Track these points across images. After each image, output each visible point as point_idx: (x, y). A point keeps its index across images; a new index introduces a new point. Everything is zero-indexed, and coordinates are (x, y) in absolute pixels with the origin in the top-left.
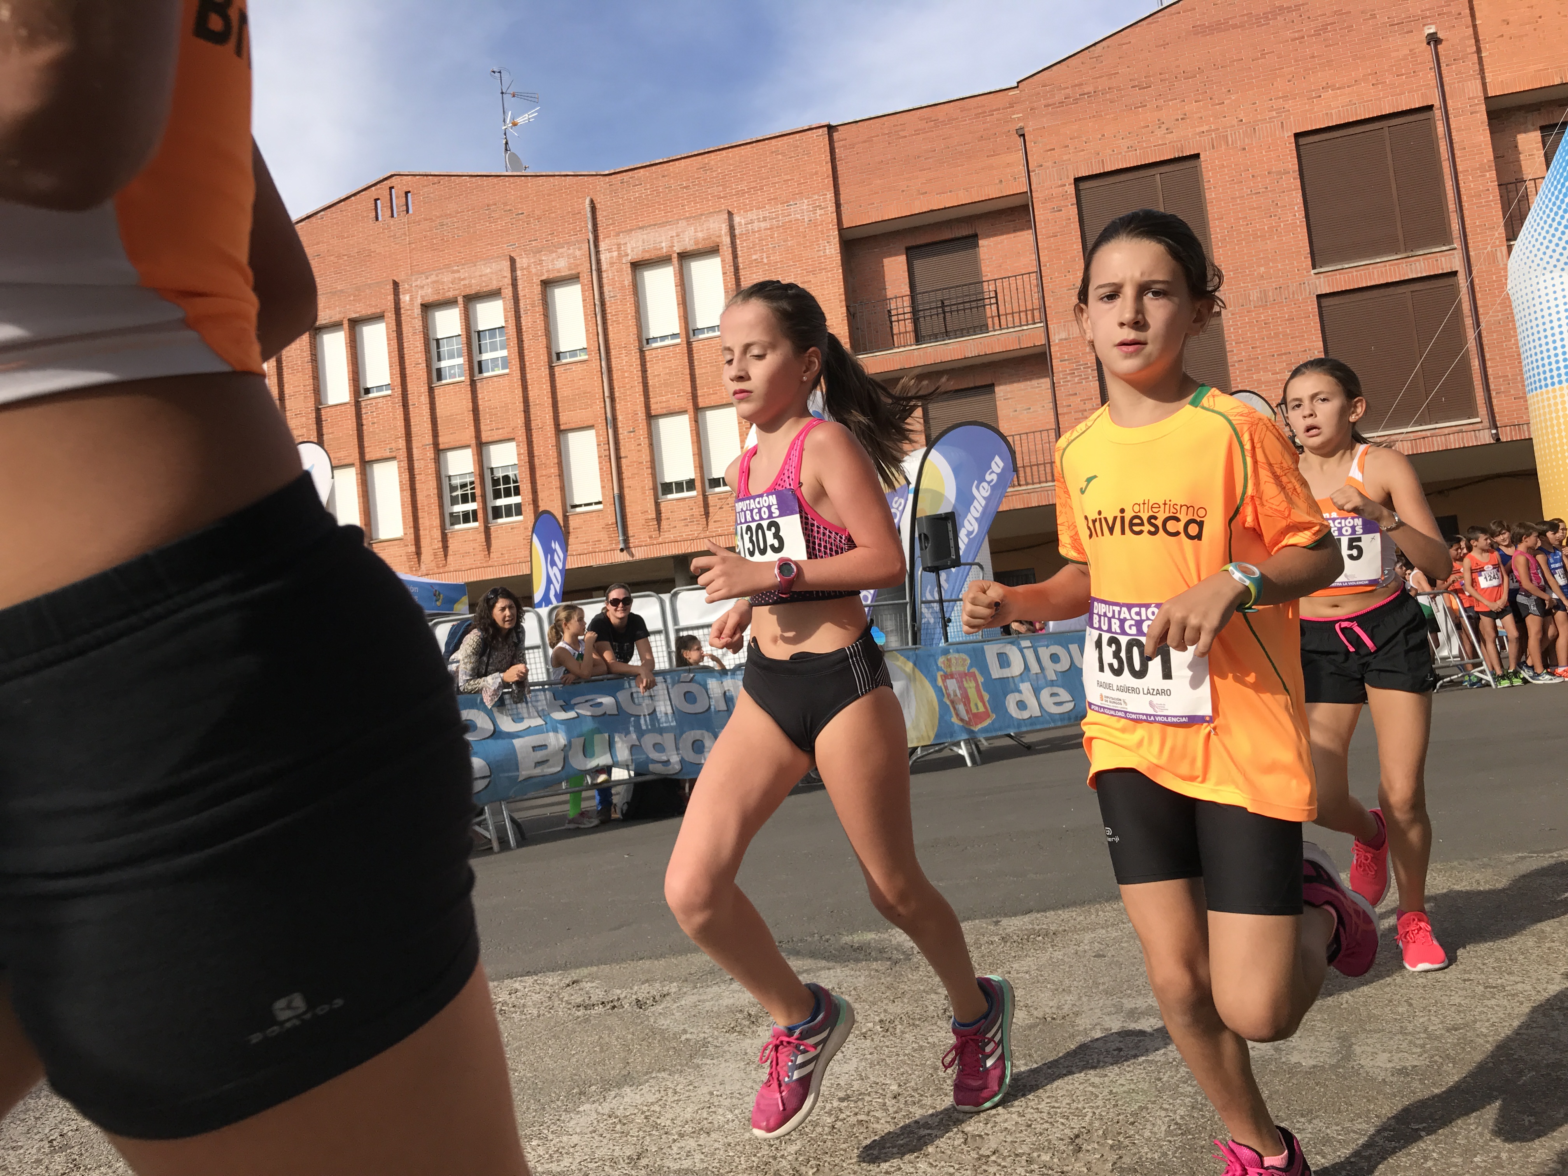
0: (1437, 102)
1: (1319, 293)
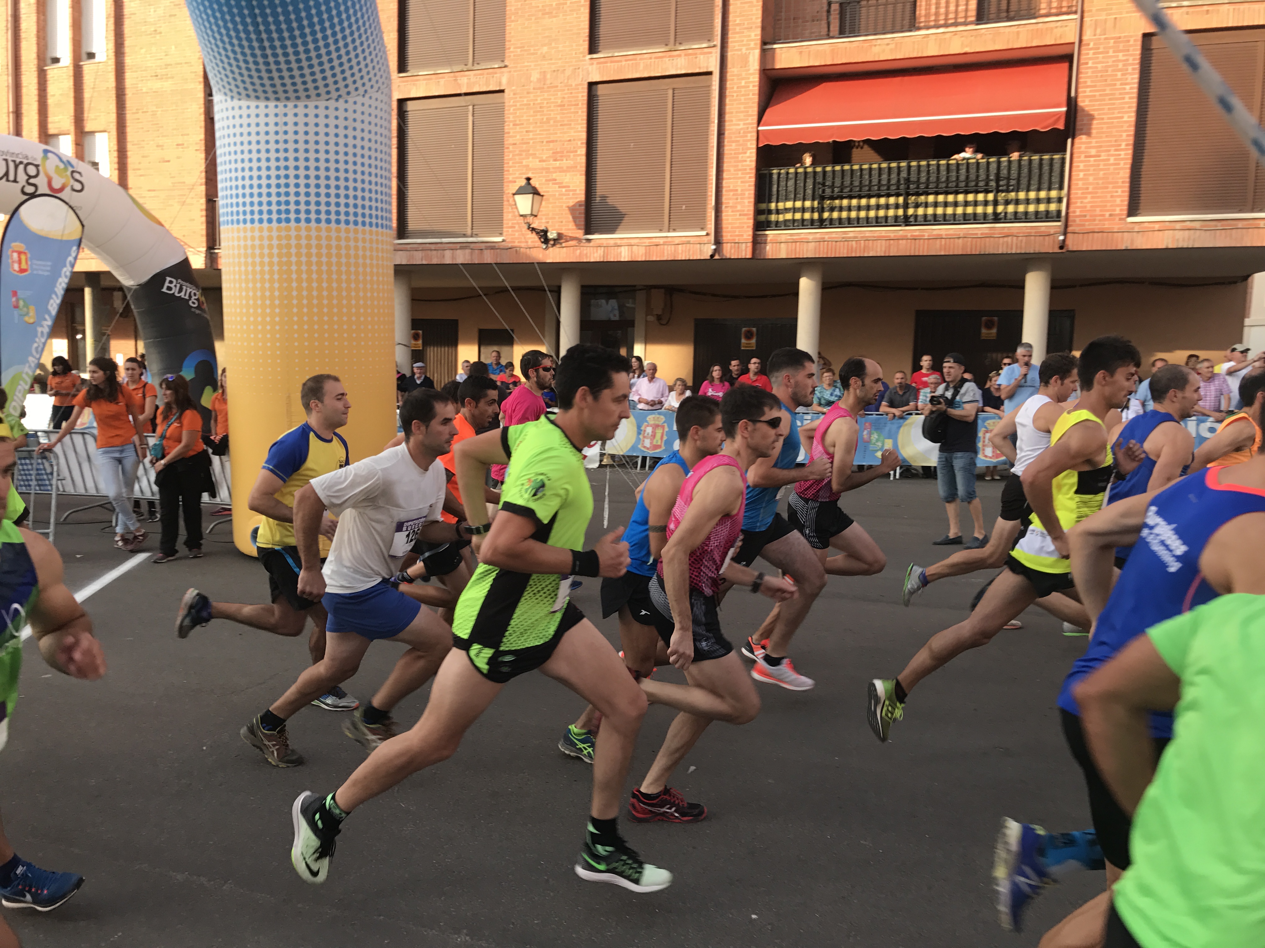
1: (590, 80)
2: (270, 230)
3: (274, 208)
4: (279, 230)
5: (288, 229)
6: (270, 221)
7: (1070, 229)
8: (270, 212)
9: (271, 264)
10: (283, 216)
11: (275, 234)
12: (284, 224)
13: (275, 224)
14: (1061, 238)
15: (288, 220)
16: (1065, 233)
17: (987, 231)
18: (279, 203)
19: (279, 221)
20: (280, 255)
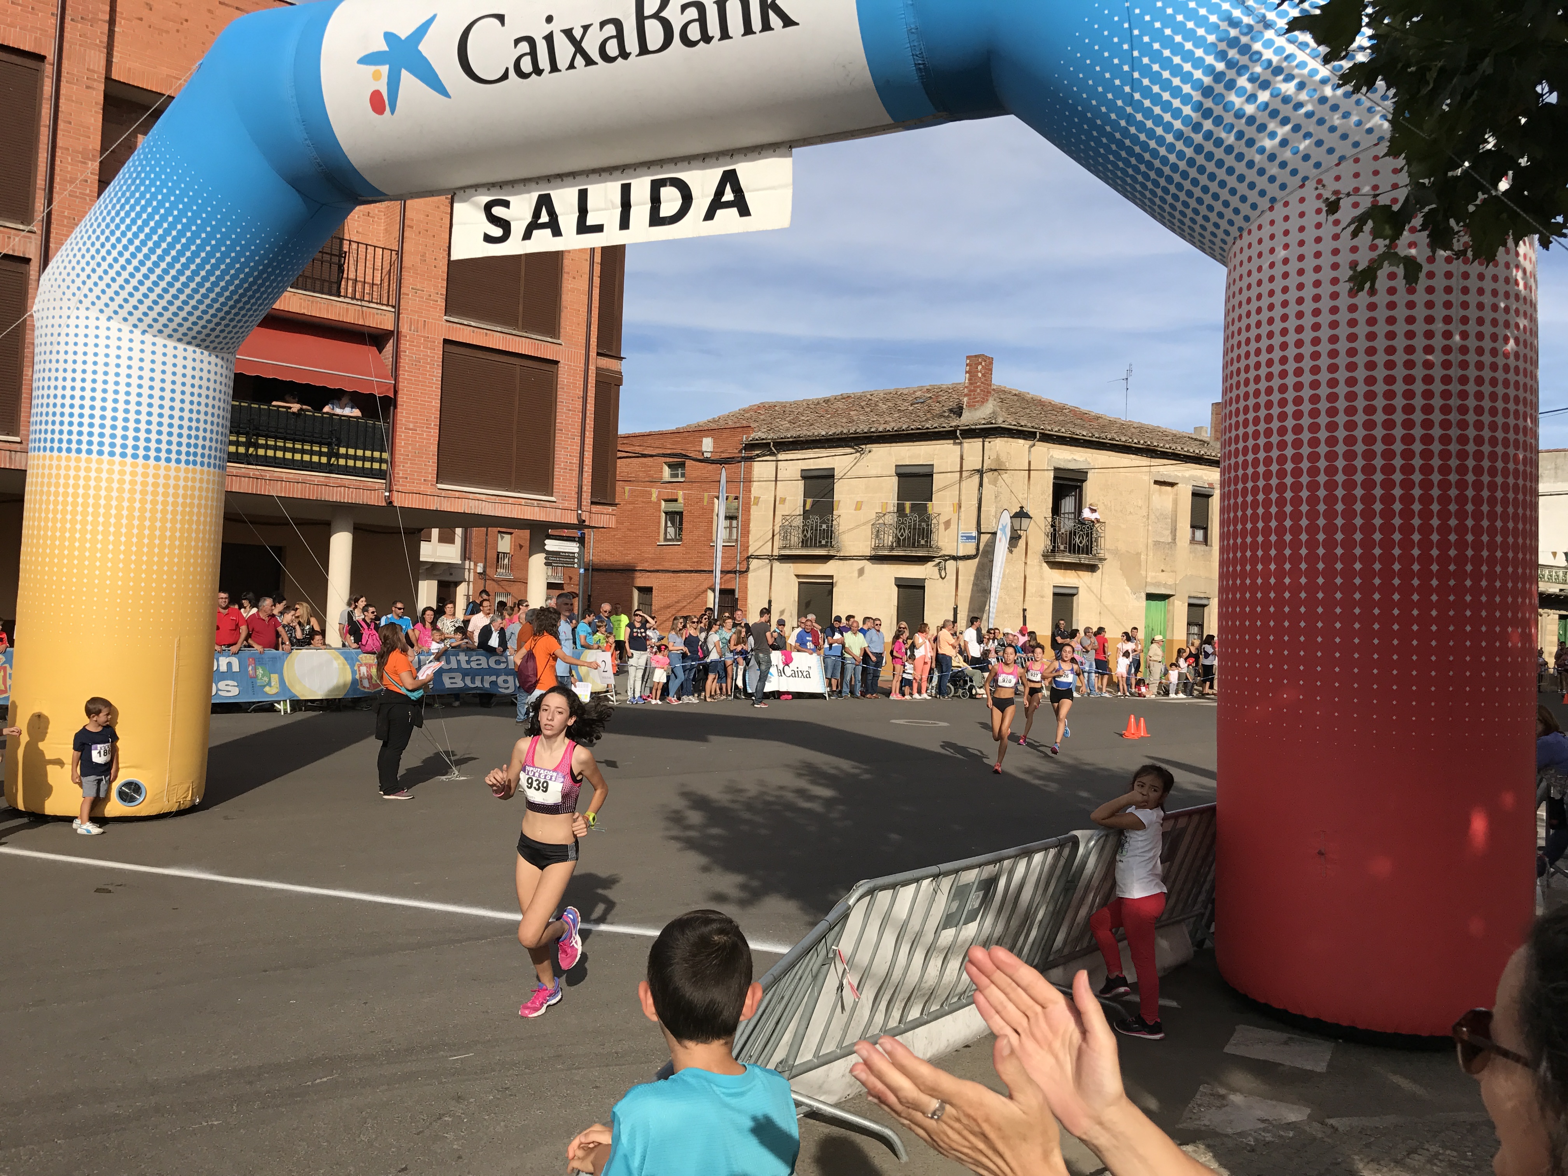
0: (51, 55)
2: (177, 470)
3: (184, 449)
4: (187, 471)
5: (194, 471)
6: (178, 461)
7: (395, 488)
8: (179, 453)
9: (175, 504)
10: (191, 458)
11: (182, 474)
12: (191, 466)
13: (183, 465)
14: (387, 494)
15: (195, 463)
16: (390, 491)
17: (322, 479)
18: (189, 445)
19: (187, 462)
20: (185, 496)
